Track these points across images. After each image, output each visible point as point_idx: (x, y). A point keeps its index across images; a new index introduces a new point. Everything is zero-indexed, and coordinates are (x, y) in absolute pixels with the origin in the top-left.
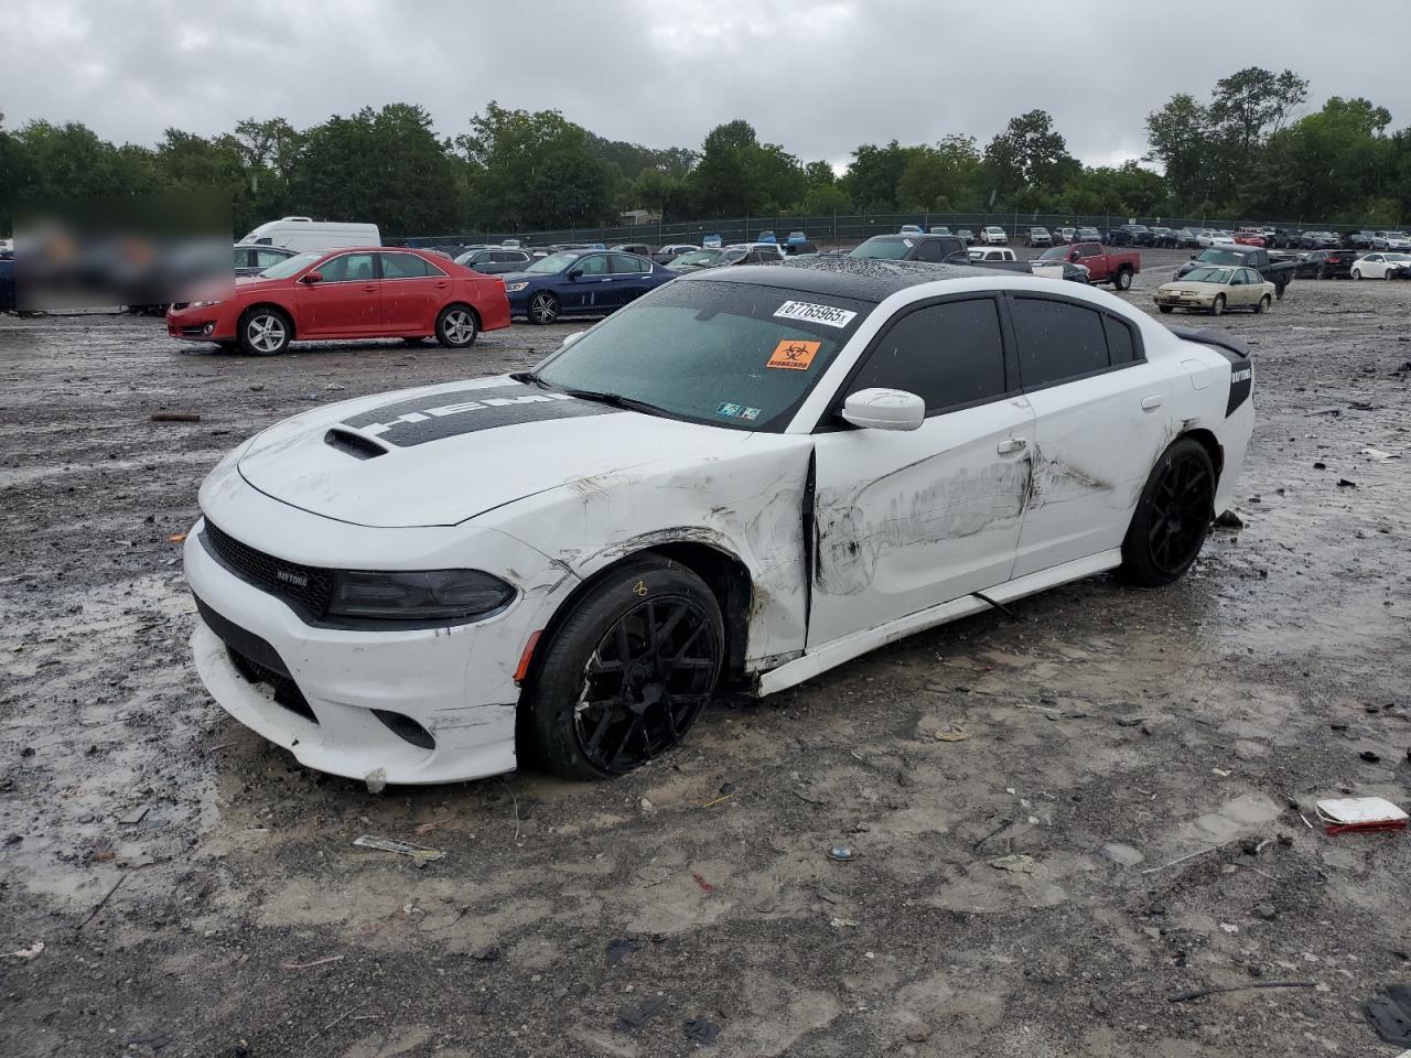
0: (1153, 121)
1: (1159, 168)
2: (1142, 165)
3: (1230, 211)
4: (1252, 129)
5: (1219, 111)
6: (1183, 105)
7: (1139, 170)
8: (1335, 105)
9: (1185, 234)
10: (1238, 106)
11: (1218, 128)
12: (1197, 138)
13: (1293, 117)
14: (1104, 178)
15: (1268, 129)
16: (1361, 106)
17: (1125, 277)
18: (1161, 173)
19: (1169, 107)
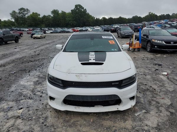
0: (11, 14)
1: (13, 20)
2: (10, 20)
3: (26, 26)
4: (25, 16)
5: (19, 13)
6: (14, 12)
7: (10, 21)
8: (33, 13)
9: (22, 29)
10: (22, 12)
11: (20, 15)
12: (17, 16)
13: (29, 14)
14: (5, 22)
15: (27, 16)
16: (36, 13)
17: (22, 35)
18: (14, 21)
19: (12, 12)
